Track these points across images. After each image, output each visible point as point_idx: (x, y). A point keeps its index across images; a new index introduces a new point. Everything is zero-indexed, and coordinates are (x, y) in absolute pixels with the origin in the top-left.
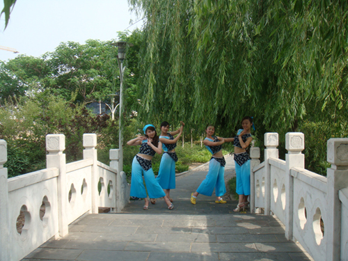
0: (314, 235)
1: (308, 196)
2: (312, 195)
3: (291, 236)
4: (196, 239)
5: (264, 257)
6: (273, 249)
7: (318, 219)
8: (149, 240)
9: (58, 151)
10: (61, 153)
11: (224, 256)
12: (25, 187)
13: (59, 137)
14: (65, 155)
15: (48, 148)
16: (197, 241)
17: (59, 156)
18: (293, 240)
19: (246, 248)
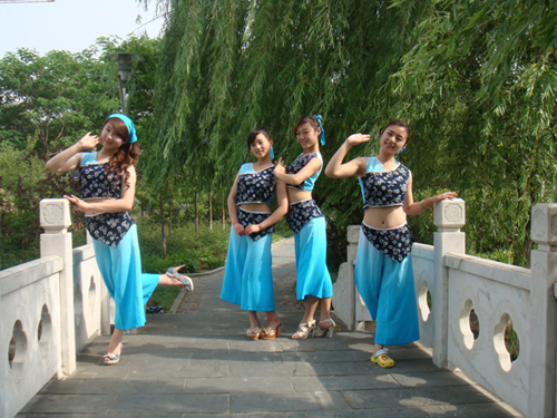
0: (496, 357)
1: (483, 297)
2: (492, 296)
3: (446, 361)
4: (295, 371)
5: (415, 395)
6: (423, 382)
7: (501, 331)
8: (219, 374)
9: (61, 228)
10: (65, 231)
11: (351, 396)
12: (21, 287)
13: (63, 204)
14: (70, 234)
15: (44, 222)
16: (297, 373)
17: (63, 236)
18: (449, 367)
19: (380, 382)
